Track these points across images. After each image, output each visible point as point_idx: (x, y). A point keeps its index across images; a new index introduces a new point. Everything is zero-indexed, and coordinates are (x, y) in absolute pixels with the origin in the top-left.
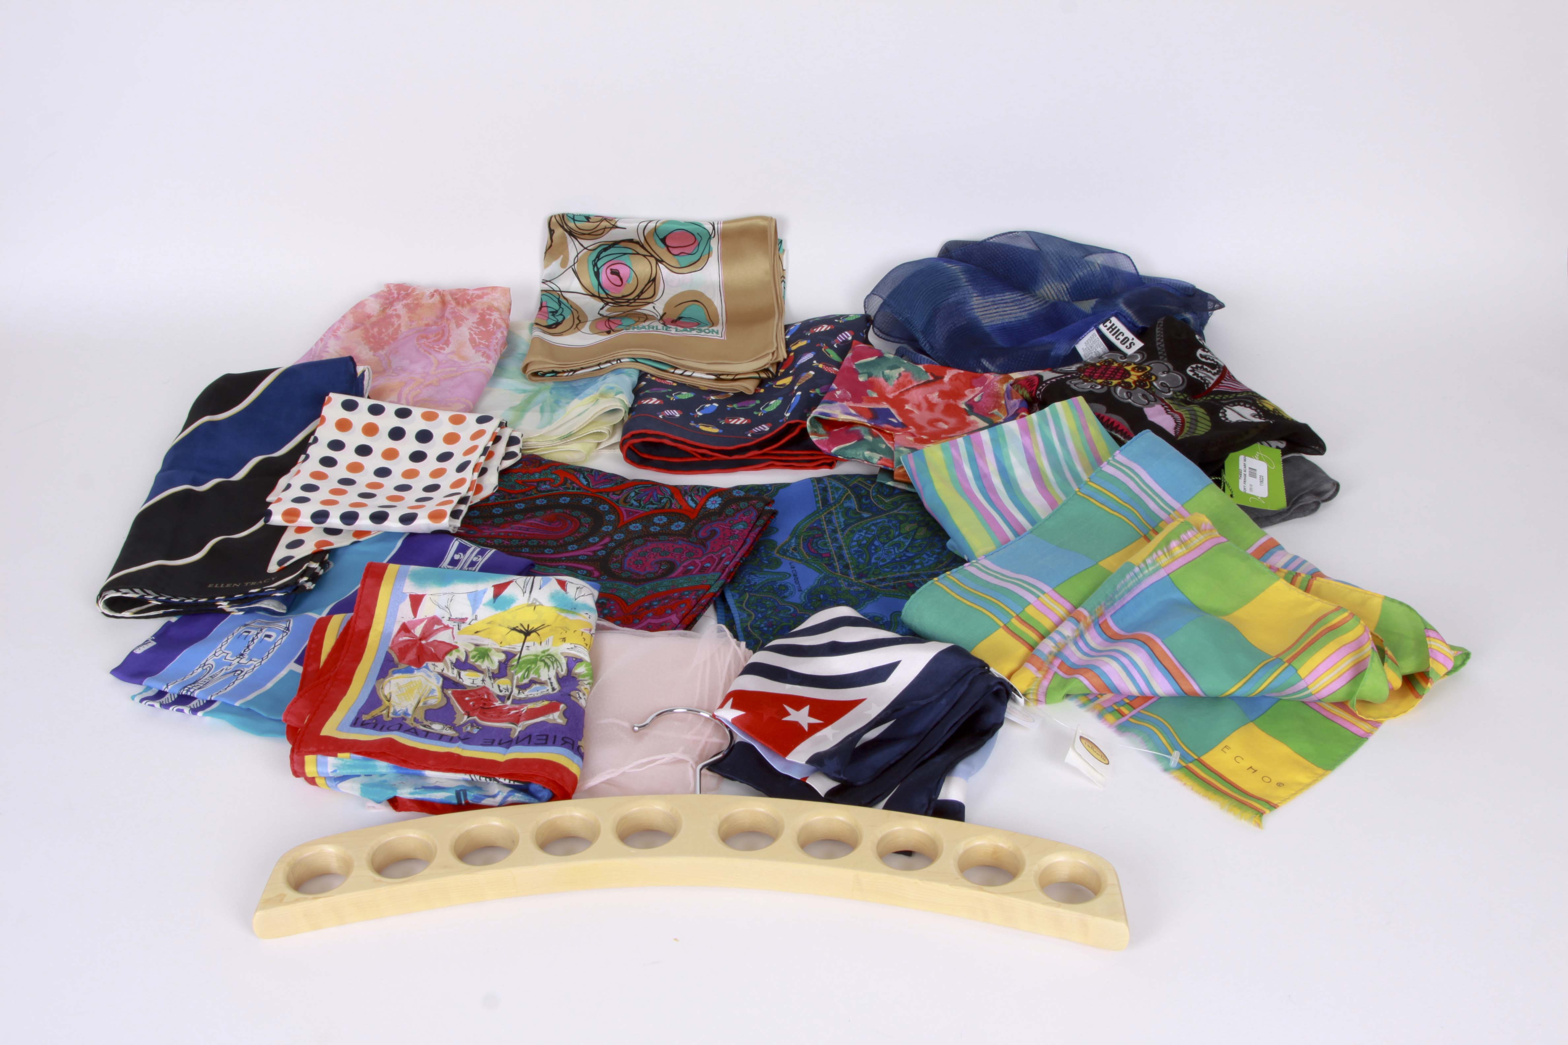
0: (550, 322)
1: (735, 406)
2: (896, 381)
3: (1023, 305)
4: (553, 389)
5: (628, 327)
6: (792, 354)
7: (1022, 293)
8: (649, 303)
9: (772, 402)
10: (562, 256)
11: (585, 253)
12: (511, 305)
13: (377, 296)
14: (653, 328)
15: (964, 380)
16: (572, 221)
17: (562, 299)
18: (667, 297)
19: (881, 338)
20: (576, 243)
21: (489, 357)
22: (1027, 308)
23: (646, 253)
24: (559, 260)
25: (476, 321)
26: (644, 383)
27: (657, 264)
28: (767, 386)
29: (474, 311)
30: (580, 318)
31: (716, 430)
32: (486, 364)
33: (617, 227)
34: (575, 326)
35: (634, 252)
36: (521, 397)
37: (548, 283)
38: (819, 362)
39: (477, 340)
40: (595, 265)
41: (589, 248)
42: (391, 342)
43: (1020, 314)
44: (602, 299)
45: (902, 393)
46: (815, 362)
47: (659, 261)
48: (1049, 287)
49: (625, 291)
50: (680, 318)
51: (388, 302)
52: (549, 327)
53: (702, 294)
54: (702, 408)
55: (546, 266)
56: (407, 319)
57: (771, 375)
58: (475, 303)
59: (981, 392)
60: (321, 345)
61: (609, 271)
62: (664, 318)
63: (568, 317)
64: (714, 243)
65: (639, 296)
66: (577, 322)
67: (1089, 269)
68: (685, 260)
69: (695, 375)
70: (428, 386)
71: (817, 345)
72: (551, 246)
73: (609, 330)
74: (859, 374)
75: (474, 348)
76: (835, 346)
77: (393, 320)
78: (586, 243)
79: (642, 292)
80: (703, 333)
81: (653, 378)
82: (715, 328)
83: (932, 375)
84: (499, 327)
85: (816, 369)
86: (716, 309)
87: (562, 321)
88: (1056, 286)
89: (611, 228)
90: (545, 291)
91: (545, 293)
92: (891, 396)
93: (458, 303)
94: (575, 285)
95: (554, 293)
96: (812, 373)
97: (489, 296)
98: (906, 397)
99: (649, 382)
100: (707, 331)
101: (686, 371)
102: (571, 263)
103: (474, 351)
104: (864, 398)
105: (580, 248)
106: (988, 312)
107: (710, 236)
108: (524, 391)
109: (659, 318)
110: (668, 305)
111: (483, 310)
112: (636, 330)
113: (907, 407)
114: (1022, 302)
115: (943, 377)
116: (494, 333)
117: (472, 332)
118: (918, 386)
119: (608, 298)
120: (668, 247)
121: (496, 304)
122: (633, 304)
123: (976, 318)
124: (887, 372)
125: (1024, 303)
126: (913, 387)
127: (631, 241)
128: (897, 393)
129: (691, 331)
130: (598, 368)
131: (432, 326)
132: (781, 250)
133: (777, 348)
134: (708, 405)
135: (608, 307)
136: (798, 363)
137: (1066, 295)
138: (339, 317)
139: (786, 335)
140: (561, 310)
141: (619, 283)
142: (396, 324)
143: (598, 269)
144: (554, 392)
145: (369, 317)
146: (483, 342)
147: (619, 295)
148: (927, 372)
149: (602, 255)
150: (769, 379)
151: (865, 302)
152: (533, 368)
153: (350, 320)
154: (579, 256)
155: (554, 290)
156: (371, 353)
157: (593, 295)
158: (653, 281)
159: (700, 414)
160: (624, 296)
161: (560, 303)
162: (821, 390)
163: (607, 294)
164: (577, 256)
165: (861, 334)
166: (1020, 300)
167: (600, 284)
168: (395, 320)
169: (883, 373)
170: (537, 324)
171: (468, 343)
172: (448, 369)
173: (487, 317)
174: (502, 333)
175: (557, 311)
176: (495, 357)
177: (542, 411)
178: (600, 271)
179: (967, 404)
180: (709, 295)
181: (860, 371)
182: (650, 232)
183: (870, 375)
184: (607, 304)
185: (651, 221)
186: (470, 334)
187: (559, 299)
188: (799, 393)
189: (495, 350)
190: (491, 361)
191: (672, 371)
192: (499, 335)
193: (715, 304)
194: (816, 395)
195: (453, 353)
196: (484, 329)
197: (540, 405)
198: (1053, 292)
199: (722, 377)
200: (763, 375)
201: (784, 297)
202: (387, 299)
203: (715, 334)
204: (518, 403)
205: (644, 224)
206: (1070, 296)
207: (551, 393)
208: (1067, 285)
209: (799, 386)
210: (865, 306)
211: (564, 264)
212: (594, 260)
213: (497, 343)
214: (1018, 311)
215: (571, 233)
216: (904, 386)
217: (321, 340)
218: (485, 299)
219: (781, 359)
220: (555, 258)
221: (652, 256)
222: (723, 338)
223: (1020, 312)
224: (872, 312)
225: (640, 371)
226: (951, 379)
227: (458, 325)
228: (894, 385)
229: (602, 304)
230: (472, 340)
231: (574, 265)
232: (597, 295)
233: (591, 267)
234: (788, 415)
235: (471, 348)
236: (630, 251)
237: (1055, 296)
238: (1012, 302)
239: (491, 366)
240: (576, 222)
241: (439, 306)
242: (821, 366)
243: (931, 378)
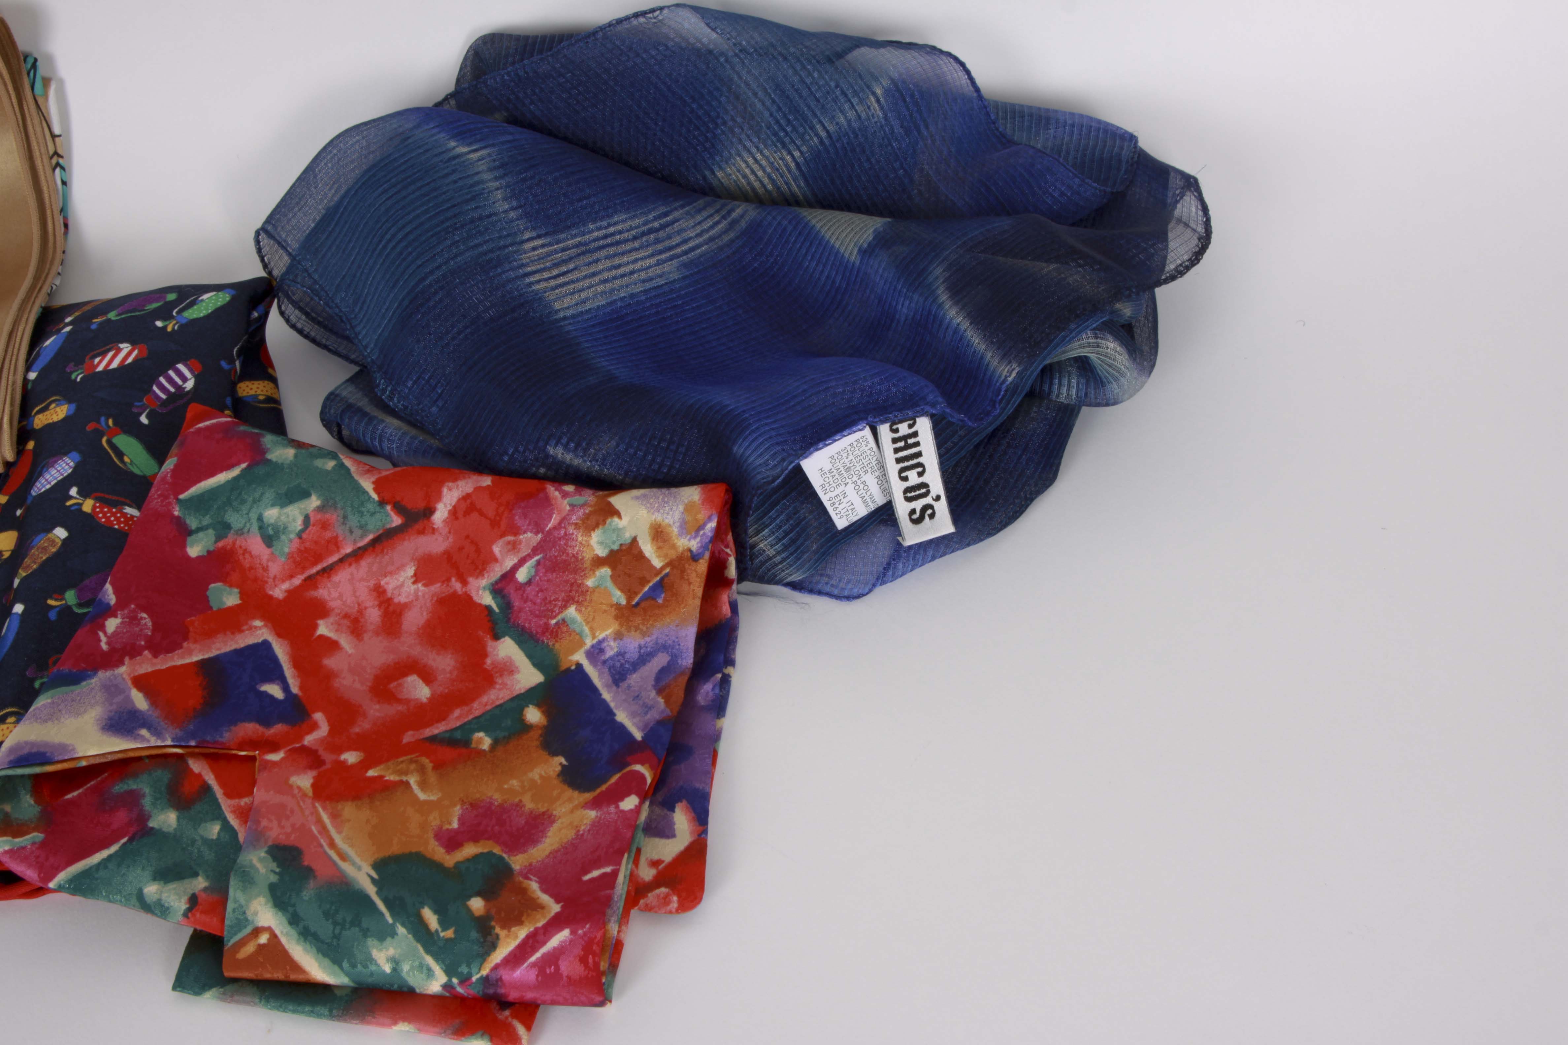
2: (296, 544)
3: (667, 244)
7: (663, 209)
15: (490, 508)
22: (678, 251)
43: (658, 270)
45: (311, 582)
46: (73, 491)
48: (750, 161)
59: (535, 551)
67: (851, 114)
74: (190, 533)
76: (144, 419)
83: (399, 509)
85: (74, 518)
88: (767, 158)
92: (279, 592)
96: (61, 533)
98: (325, 592)
104: (193, 623)
106: (570, 277)
113: (324, 629)
114: (661, 234)
115: (430, 511)
118: (358, 555)
123: (538, 298)
124: (272, 514)
125: (669, 237)
126: (341, 560)
128: (297, 581)
137: (795, 179)
148: (382, 503)
151: (257, 240)
162: (79, 596)
165: (224, 364)
166: (657, 230)
169: (260, 519)
179: (497, 590)
181: (195, 524)
183: (223, 530)
188: (19, 608)
194: (66, 610)
198: (760, 173)
206: (806, 180)
208: (797, 154)
209: (24, 581)
210: (259, 250)
214: (653, 261)
216: (318, 559)
223: (658, 264)
226: (454, 513)
228: (290, 556)
237: (766, 181)
238: (635, 238)
242: (88, 506)
243: (396, 521)
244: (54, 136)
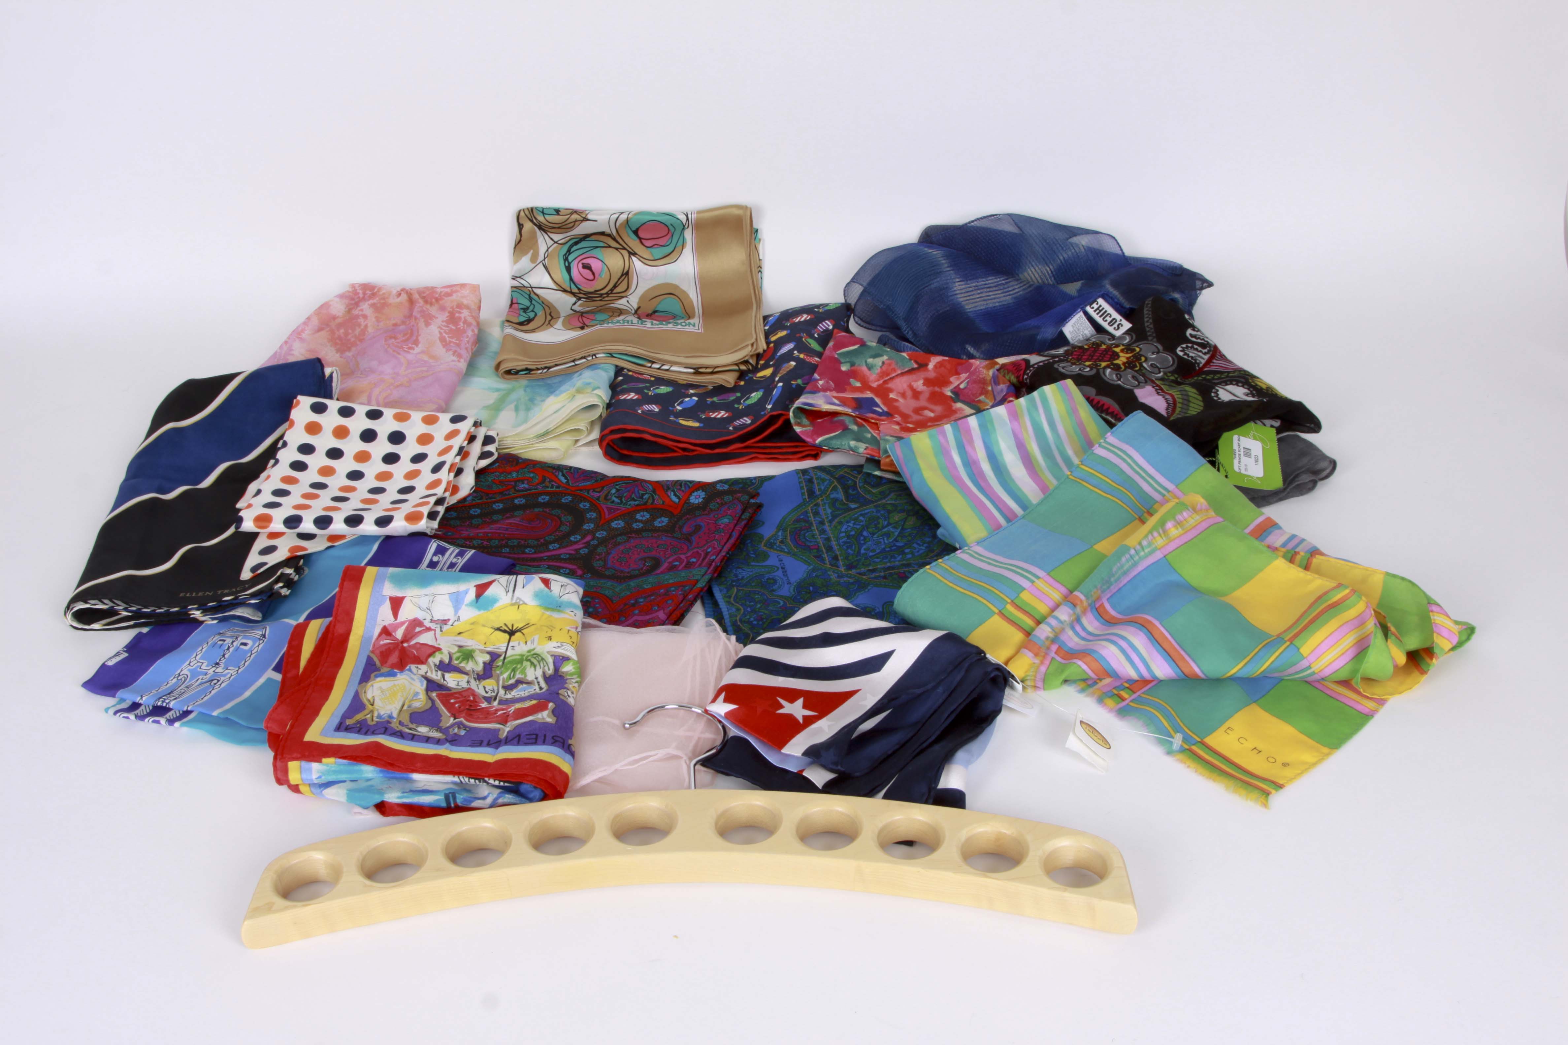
0: (522, 319)
1: (715, 399)
2: (879, 370)
3: (1007, 290)
4: (527, 386)
5: (602, 322)
6: (772, 345)
7: (1006, 277)
8: (622, 297)
9: (753, 395)
10: (532, 251)
11: (556, 247)
12: (480, 302)
13: (341, 296)
14: (628, 322)
15: (948, 366)
16: (542, 214)
17: (533, 296)
18: (641, 291)
19: (862, 326)
20: (546, 237)
21: (460, 356)
22: (1011, 293)
23: (618, 246)
24: (529, 255)
25: (445, 319)
26: (621, 378)
27: (630, 256)
28: (747, 378)
29: (443, 309)
30: (552, 314)
31: (696, 424)
32: (457, 363)
33: (588, 220)
34: (547, 322)
35: (606, 245)
36: (496, 395)
37: (518, 279)
38: (799, 352)
39: (448, 339)
40: (566, 259)
41: (560, 242)
42: (358, 343)
43: (1004, 299)
44: (574, 294)
45: (885, 382)
46: (795, 352)
47: (632, 253)
48: (1033, 270)
49: (598, 285)
50: (655, 312)
51: (353, 302)
52: (521, 324)
53: (676, 287)
54: (681, 403)
55: (516, 262)
56: (374, 319)
57: (751, 367)
58: (443, 301)
59: (967, 378)
60: (285, 348)
61: (580, 266)
62: (639, 312)
63: (540, 313)
64: (688, 234)
65: (612, 290)
66: (549, 318)
67: (1073, 251)
68: (658, 252)
69: (673, 368)
70: (398, 386)
71: (798, 335)
72: (520, 241)
73: (581, 325)
74: (842, 363)
75: (444, 346)
76: (816, 335)
77: (359, 320)
78: (556, 237)
79: (615, 286)
80: (679, 327)
81: (630, 373)
82: (691, 321)
83: (916, 362)
84: (469, 325)
85: (797, 359)
86: (692, 302)
87: (534, 318)
88: (1040, 269)
89: (582, 221)
90: (516, 287)
91: (515, 289)
92: (875, 385)
93: (426, 302)
94: (547, 281)
95: (524, 289)
96: (793, 363)
97: (459, 294)
98: (891, 385)
99: (626, 376)
100: (683, 324)
101: (663, 365)
102: (541, 258)
103: (444, 350)
104: (848, 387)
105: (550, 242)
106: (971, 297)
107: (684, 226)
108: (498, 390)
109: (633, 312)
110: (642, 298)
111: (452, 307)
112: (610, 325)
113: (892, 396)
114: (1006, 286)
115: (927, 365)
116: (464, 331)
117: (442, 331)
118: (902, 374)
119: (580, 293)
120: (640, 239)
121: (465, 302)
122: (606, 299)
123: (959, 303)
124: (870, 360)
125: (1008, 287)
126: (897, 376)
127: (603, 234)
128: (881, 382)
129: (667, 325)
130: (573, 364)
131: (400, 325)
132: (757, 240)
133: (756, 339)
134: (687, 399)
135: (580, 302)
136: (778, 354)
137: (1050, 278)
138: (303, 319)
139: (765, 326)
140: (532, 306)
141: (591, 277)
142: (363, 324)
143: (569, 264)
144: (528, 390)
145: (334, 318)
146: (454, 340)
147: (591, 290)
148: (910, 359)
149: (573, 249)
150: (749, 371)
151: (845, 290)
152: (505, 367)
153: (315, 322)
154: (550, 250)
155: (524, 287)
156: (338, 355)
157: (565, 291)
158: (626, 274)
159: (679, 408)
160: (596, 291)
161: (531, 299)
162: (803, 381)
163: (579, 289)
164: (547, 250)
165: (842, 323)
166: (1003, 284)
167: (571, 279)
168: (361, 320)
169: (866, 362)
170: (508, 321)
171: (438, 341)
172: (418, 370)
173: (457, 315)
174: (473, 331)
175: (528, 308)
176: (467, 355)
177: (517, 409)
178: (572, 265)
179: (952, 391)
180: (684, 287)
181: (842, 360)
182: (621, 224)
183: (853, 364)
184: (579, 299)
185: (622, 213)
186: (440, 333)
187: (529, 295)
188: (780, 384)
189: (466, 349)
190: (462, 360)
191: (649, 365)
192: (470, 333)
193: (691, 296)
194: (798, 385)
195: (423, 352)
196: (454, 328)
197: (515, 403)
198: (1037, 276)
199: (700, 370)
200: (743, 367)
201: (761, 287)
202: (352, 299)
203: (691, 327)
204: (491, 402)
205: (616, 216)
206: (1055, 279)
207: (525, 391)
208: (1051, 267)
209: (780, 378)
210: (844, 294)
211: (534, 259)
212: (565, 255)
213: (468, 342)
214: (1002, 295)
215: (540, 227)
216: (888, 375)
217: (286, 342)
218: (454, 297)
219: (761, 351)
220: (525, 253)
221: (624, 249)
222: (700, 331)
223: (1004, 296)
224: (852, 301)
225: (617, 366)
226: (935, 367)
227: (427, 324)
228: (878, 374)
229: (574, 299)
230: (442, 339)
231: (544, 260)
232: (569, 290)
233: (562, 262)
234: (769, 407)
235: (441, 347)
236: (602, 244)
237: (1039, 279)
238: (996, 286)
239: (463, 365)
240: (546, 216)
241: (407, 305)
242: (802, 356)
243: (915, 366)
244: (760, 260)
